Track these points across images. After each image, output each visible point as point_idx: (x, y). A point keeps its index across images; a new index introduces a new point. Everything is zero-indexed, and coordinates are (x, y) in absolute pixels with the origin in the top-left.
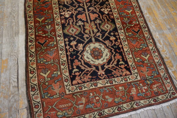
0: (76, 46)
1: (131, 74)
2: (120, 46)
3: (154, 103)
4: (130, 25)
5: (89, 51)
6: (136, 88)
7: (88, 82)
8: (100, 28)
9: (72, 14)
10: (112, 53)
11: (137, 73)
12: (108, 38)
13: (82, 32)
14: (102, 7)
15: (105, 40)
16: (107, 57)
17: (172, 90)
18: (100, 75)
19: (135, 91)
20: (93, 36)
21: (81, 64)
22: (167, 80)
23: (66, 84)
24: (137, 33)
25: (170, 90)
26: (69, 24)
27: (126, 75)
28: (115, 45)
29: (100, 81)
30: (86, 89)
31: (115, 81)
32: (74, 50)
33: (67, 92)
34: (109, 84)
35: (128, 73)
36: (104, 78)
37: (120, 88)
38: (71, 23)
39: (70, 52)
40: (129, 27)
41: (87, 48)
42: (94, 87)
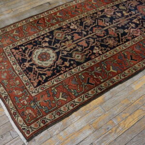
0: (46, 42)
1: (35, 87)
2: (62, 72)
3: (12, 113)
4: (94, 75)
5: (44, 51)
6: (23, 94)
7: (16, 58)
9: (75, 30)
11: (38, 92)
12: (65, 60)
14: (100, 47)
15: (61, 58)
16: (44, 65)
17: (32, 130)
18: (24, 64)
19: (19, 94)
20: (60, 49)
21: (29, 50)
22: (42, 122)
23: (11, 45)
24: (88, 83)
25: (31, 128)
27: (32, 83)
29: (18, 66)
30: (9, 59)
31: (23, 76)
32: (41, 42)
33: (4, 48)
34: (18, 73)
35: (35, 84)
36: (22, 68)
37: (18, 81)
38: (65, 32)
39: (38, 40)
40: (90, 74)
41: (46, 49)
42: (12, 63)
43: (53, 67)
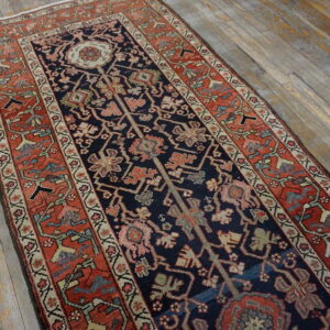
1: (31, 42)
2: (49, 72)
4: (26, 112)
5: (103, 54)
6: (26, 30)
7: (96, 25)
8: (93, 91)
9: (158, 104)
10: (63, 59)
11: (22, 44)
12: (74, 78)
13: (126, 78)
14: (97, 137)
15: (80, 74)
16: (71, 53)
20: (103, 75)
23: (126, 20)
26: (157, 86)
28: (60, 71)
29: (78, 27)
32: (129, 51)
33: (121, 13)
35: (37, 42)
36: (73, 31)
38: (153, 87)
40: (29, 107)
41: (108, 57)
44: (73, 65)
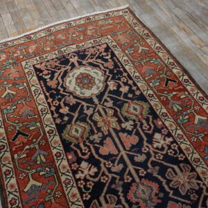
0: (119, 86)
1: (34, 66)
2: (50, 100)
3: (8, 43)
4: (32, 146)
5: (97, 82)
6: (28, 53)
7: (89, 48)
8: (90, 124)
10: (62, 86)
11: (25, 68)
13: (118, 110)
14: (97, 180)
15: (78, 104)
16: (68, 79)
18: (74, 56)
19: (30, 50)
20: (99, 105)
21: (103, 64)
23: (114, 44)
24: (19, 133)
26: (147, 120)
27: (41, 63)
28: (59, 100)
29: (73, 50)
30: (89, 42)
31: (55, 54)
32: (119, 79)
33: (109, 37)
34: (62, 49)
35: (38, 66)
36: (69, 54)
38: (144, 121)
39: (125, 77)
41: (101, 85)
42: (80, 45)
43: (62, 90)
44: (71, 93)
